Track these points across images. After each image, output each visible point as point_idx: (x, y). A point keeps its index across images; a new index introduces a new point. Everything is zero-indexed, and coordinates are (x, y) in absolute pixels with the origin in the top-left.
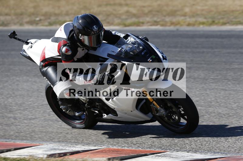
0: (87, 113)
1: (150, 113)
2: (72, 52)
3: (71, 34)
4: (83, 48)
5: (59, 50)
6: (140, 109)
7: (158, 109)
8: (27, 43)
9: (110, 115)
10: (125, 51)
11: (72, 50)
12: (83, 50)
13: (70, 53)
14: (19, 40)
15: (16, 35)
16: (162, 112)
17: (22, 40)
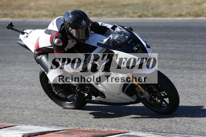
0: (77, 95)
1: (135, 96)
2: (63, 44)
3: (63, 27)
4: (73, 40)
5: (52, 41)
6: (126, 92)
7: (143, 92)
8: (23, 33)
9: (99, 97)
10: (113, 40)
11: (63, 41)
12: (73, 41)
13: (61, 44)
14: (16, 30)
15: (13, 26)
16: (147, 95)
17: (19, 31)
